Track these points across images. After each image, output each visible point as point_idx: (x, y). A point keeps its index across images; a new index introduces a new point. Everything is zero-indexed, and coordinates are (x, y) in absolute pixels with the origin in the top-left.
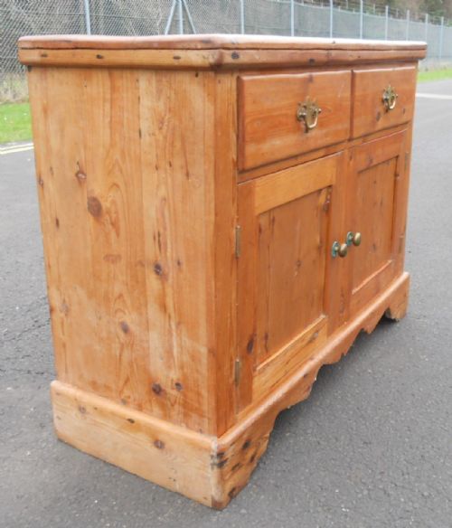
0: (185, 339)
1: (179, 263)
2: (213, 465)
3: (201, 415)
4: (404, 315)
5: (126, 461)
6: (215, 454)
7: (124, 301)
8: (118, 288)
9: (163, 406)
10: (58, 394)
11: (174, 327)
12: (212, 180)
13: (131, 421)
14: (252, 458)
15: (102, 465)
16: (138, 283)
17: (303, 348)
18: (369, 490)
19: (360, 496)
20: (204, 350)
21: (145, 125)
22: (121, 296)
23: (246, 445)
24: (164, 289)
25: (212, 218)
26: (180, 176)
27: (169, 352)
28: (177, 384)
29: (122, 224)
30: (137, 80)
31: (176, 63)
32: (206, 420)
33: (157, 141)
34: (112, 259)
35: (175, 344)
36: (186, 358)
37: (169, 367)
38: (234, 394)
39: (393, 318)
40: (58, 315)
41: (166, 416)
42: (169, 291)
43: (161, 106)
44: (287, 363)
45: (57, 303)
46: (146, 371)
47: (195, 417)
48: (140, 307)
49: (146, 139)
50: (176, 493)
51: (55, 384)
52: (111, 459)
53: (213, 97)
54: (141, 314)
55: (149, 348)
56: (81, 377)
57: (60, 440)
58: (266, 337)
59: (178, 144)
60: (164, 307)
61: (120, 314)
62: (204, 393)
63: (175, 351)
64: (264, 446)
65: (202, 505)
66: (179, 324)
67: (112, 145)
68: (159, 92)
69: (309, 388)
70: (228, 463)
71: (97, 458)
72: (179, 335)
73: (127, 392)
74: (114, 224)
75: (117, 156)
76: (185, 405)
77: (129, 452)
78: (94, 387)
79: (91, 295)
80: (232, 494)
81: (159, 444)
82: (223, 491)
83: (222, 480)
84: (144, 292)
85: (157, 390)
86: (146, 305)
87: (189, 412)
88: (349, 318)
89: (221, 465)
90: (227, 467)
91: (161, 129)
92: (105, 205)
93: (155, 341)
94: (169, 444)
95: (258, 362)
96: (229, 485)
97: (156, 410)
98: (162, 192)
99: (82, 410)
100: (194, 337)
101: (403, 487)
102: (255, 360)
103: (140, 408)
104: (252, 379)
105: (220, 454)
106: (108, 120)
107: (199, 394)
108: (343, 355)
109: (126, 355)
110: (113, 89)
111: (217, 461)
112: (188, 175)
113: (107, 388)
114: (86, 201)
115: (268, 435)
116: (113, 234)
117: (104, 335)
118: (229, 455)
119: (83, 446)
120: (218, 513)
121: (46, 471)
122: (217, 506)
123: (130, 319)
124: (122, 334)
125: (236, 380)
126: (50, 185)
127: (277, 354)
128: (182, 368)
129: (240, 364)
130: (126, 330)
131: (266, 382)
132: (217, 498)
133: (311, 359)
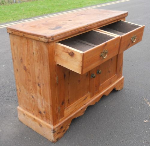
0: (45, 102)
1: (43, 84)
2: (52, 132)
3: (50, 120)
4: (122, 89)
5: (34, 128)
6: (52, 130)
7: (32, 91)
8: (31, 88)
9: (42, 116)
10: (19, 110)
11: (43, 99)
12: (49, 67)
13: (35, 119)
14: (64, 131)
15: (29, 128)
16: (35, 87)
17: (81, 102)
18: (93, 141)
19: (90, 143)
20: (49, 105)
21: (34, 52)
22: (31, 89)
23: (62, 128)
24: (40, 89)
25: (49, 76)
26: (42, 65)
27: (42, 104)
28: (44, 112)
29: (31, 73)
30: (32, 41)
31: (39, 40)
32: (51, 121)
33: (37, 56)
34: (29, 81)
35: (43, 102)
36: (46, 106)
37: (42, 108)
38: (58, 115)
39: (117, 90)
40: (19, 91)
41: (42, 119)
42: (41, 90)
43: (38, 48)
44: (76, 106)
45: (18, 89)
46: (38, 108)
47: (48, 120)
48: (36, 93)
49: (35, 55)
50: (45, 138)
51: (18, 107)
52: (31, 127)
53: (48, 49)
54: (36, 94)
55: (38, 102)
56: (24, 107)
57: (20, 121)
58: (69, 100)
59: (41, 58)
60: (41, 94)
61: (31, 93)
62: (50, 115)
63: (44, 104)
64: (68, 127)
65: (50, 141)
66: (44, 98)
67: (28, 55)
68: (37, 45)
69: (83, 112)
70: (56, 132)
71: (28, 126)
72: (44, 101)
73: (34, 112)
74: (29, 73)
75: (29, 57)
76: (46, 117)
77: (34, 126)
78: (27, 109)
79: (25, 88)
80: (58, 139)
81: (41, 126)
82: (55, 139)
83: (54, 136)
84: (36, 89)
85: (40, 112)
86: (37, 92)
87: (47, 119)
88: (99, 92)
89: (54, 133)
90: (55, 133)
91: (38, 53)
92: (27, 68)
93: (39, 101)
94: (43, 126)
95: (66, 107)
96: (57, 137)
97: (40, 117)
98: (39, 68)
99: (24, 115)
100: (47, 102)
101: (102, 142)
102: (65, 107)
103: (37, 116)
104: (64, 111)
105: (54, 130)
106: (27, 49)
107: (49, 115)
108: (96, 103)
109: (33, 103)
110: (28, 42)
111: (53, 131)
112: (44, 65)
113: (30, 110)
114: (23, 66)
115: (69, 125)
116: (29, 75)
117: (28, 97)
118: (56, 130)
119: (25, 123)
120: (54, 144)
121: (15, 129)
122: (53, 142)
123: (34, 95)
124: (32, 98)
125: (59, 112)
126: (15, 61)
127: (73, 104)
128: (45, 108)
129: (60, 108)
130: (33, 97)
131: (69, 111)
132: (53, 140)
133: (85, 104)
